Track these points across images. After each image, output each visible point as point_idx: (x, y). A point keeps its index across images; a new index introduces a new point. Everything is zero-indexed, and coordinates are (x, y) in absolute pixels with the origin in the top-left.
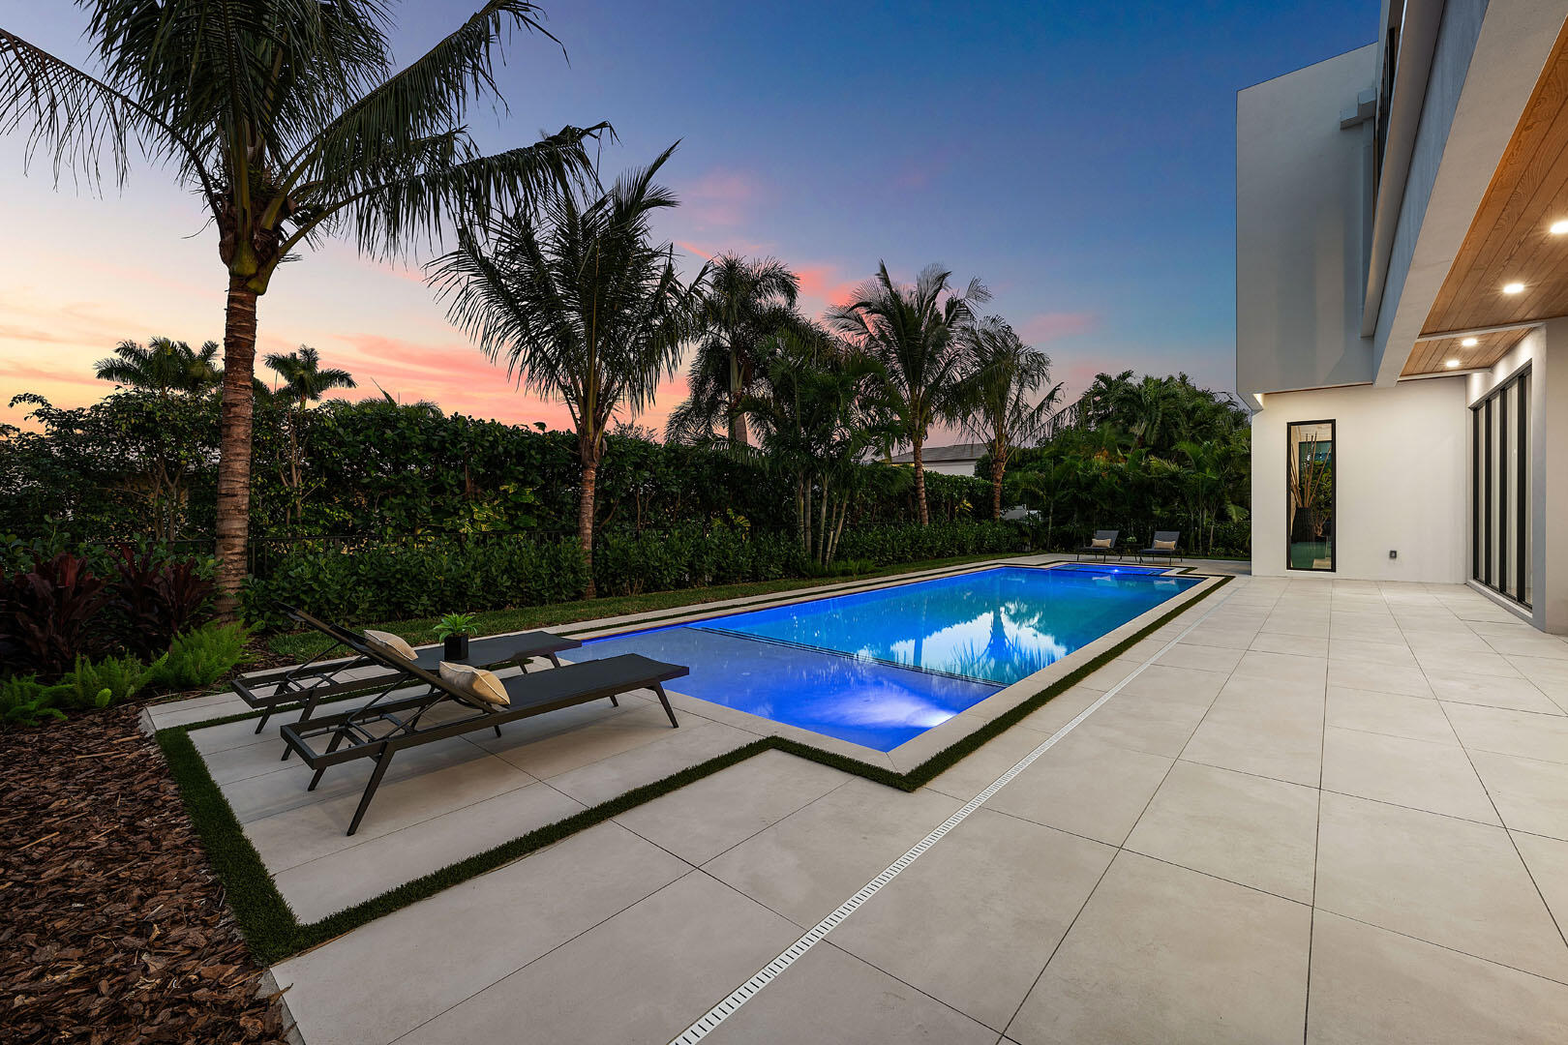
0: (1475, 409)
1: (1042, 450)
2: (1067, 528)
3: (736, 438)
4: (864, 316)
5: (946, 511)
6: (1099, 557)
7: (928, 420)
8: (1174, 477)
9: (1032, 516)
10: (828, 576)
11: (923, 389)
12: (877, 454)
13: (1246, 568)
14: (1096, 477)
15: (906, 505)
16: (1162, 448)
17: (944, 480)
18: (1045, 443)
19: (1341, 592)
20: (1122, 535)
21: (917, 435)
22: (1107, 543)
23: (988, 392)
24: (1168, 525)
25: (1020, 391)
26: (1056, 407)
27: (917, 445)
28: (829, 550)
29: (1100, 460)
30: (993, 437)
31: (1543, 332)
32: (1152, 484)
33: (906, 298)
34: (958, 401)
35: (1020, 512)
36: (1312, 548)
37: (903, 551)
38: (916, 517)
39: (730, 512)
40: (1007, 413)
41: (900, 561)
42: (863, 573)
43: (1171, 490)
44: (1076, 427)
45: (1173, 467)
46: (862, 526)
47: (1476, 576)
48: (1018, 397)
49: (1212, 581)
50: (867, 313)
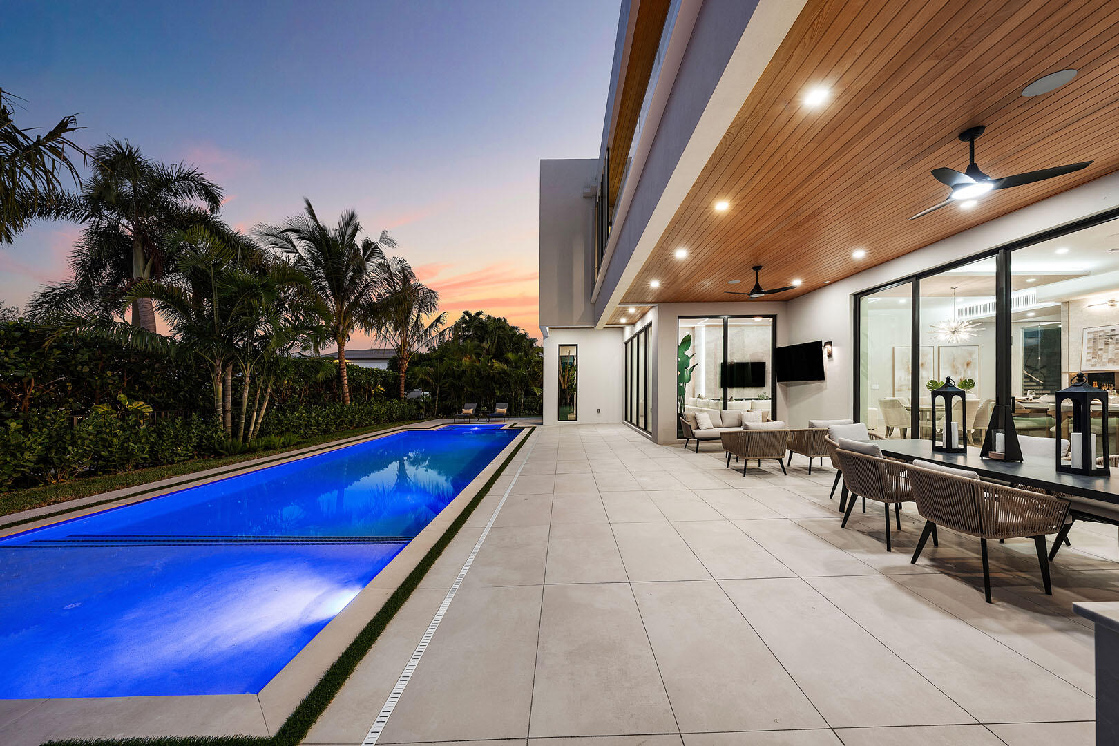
0: (626, 343)
1: (432, 354)
2: (448, 403)
3: (142, 327)
4: (294, 241)
5: (365, 393)
6: (466, 419)
7: (350, 326)
8: (504, 372)
9: (426, 396)
10: (248, 451)
11: (347, 304)
12: (304, 349)
13: (540, 421)
14: (464, 372)
15: (331, 390)
16: (499, 356)
17: (362, 371)
18: (432, 349)
19: (583, 432)
20: (479, 406)
21: (339, 336)
22: (471, 411)
23: (396, 311)
24: (501, 400)
25: (418, 314)
26: (441, 327)
27: (341, 346)
28: (252, 428)
29: (466, 361)
30: (400, 343)
31: (657, 308)
32: (494, 377)
33: (332, 233)
34: (374, 315)
35: (417, 393)
36: (567, 409)
37: (327, 424)
38: (339, 398)
39: (122, 397)
40: (410, 328)
41: (325, 432)
42: (286, 446)
43: (502, 379)
44: (453, 340)
45: (505, 367)
46: (288, 406)
47: (626, 420)
48: (417, 318)
49: (527, 430)
50: (297, 238)
